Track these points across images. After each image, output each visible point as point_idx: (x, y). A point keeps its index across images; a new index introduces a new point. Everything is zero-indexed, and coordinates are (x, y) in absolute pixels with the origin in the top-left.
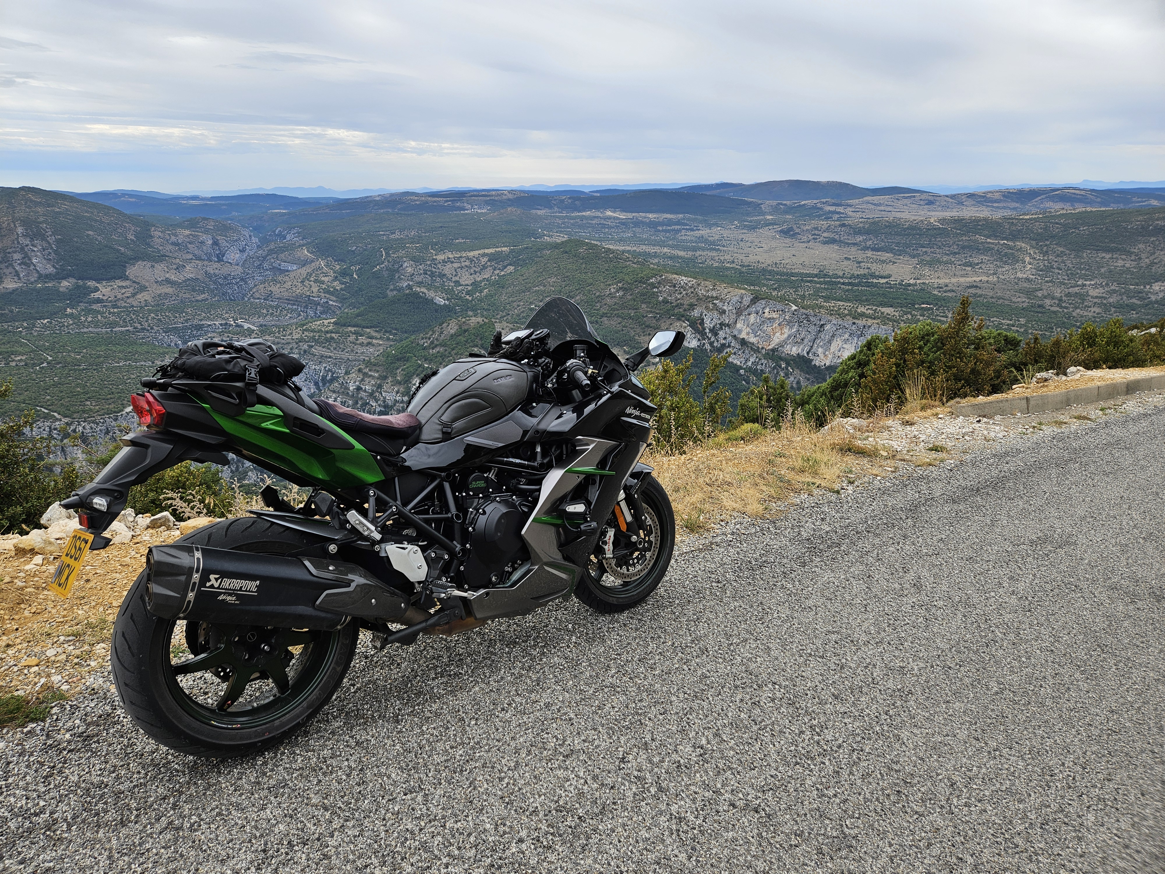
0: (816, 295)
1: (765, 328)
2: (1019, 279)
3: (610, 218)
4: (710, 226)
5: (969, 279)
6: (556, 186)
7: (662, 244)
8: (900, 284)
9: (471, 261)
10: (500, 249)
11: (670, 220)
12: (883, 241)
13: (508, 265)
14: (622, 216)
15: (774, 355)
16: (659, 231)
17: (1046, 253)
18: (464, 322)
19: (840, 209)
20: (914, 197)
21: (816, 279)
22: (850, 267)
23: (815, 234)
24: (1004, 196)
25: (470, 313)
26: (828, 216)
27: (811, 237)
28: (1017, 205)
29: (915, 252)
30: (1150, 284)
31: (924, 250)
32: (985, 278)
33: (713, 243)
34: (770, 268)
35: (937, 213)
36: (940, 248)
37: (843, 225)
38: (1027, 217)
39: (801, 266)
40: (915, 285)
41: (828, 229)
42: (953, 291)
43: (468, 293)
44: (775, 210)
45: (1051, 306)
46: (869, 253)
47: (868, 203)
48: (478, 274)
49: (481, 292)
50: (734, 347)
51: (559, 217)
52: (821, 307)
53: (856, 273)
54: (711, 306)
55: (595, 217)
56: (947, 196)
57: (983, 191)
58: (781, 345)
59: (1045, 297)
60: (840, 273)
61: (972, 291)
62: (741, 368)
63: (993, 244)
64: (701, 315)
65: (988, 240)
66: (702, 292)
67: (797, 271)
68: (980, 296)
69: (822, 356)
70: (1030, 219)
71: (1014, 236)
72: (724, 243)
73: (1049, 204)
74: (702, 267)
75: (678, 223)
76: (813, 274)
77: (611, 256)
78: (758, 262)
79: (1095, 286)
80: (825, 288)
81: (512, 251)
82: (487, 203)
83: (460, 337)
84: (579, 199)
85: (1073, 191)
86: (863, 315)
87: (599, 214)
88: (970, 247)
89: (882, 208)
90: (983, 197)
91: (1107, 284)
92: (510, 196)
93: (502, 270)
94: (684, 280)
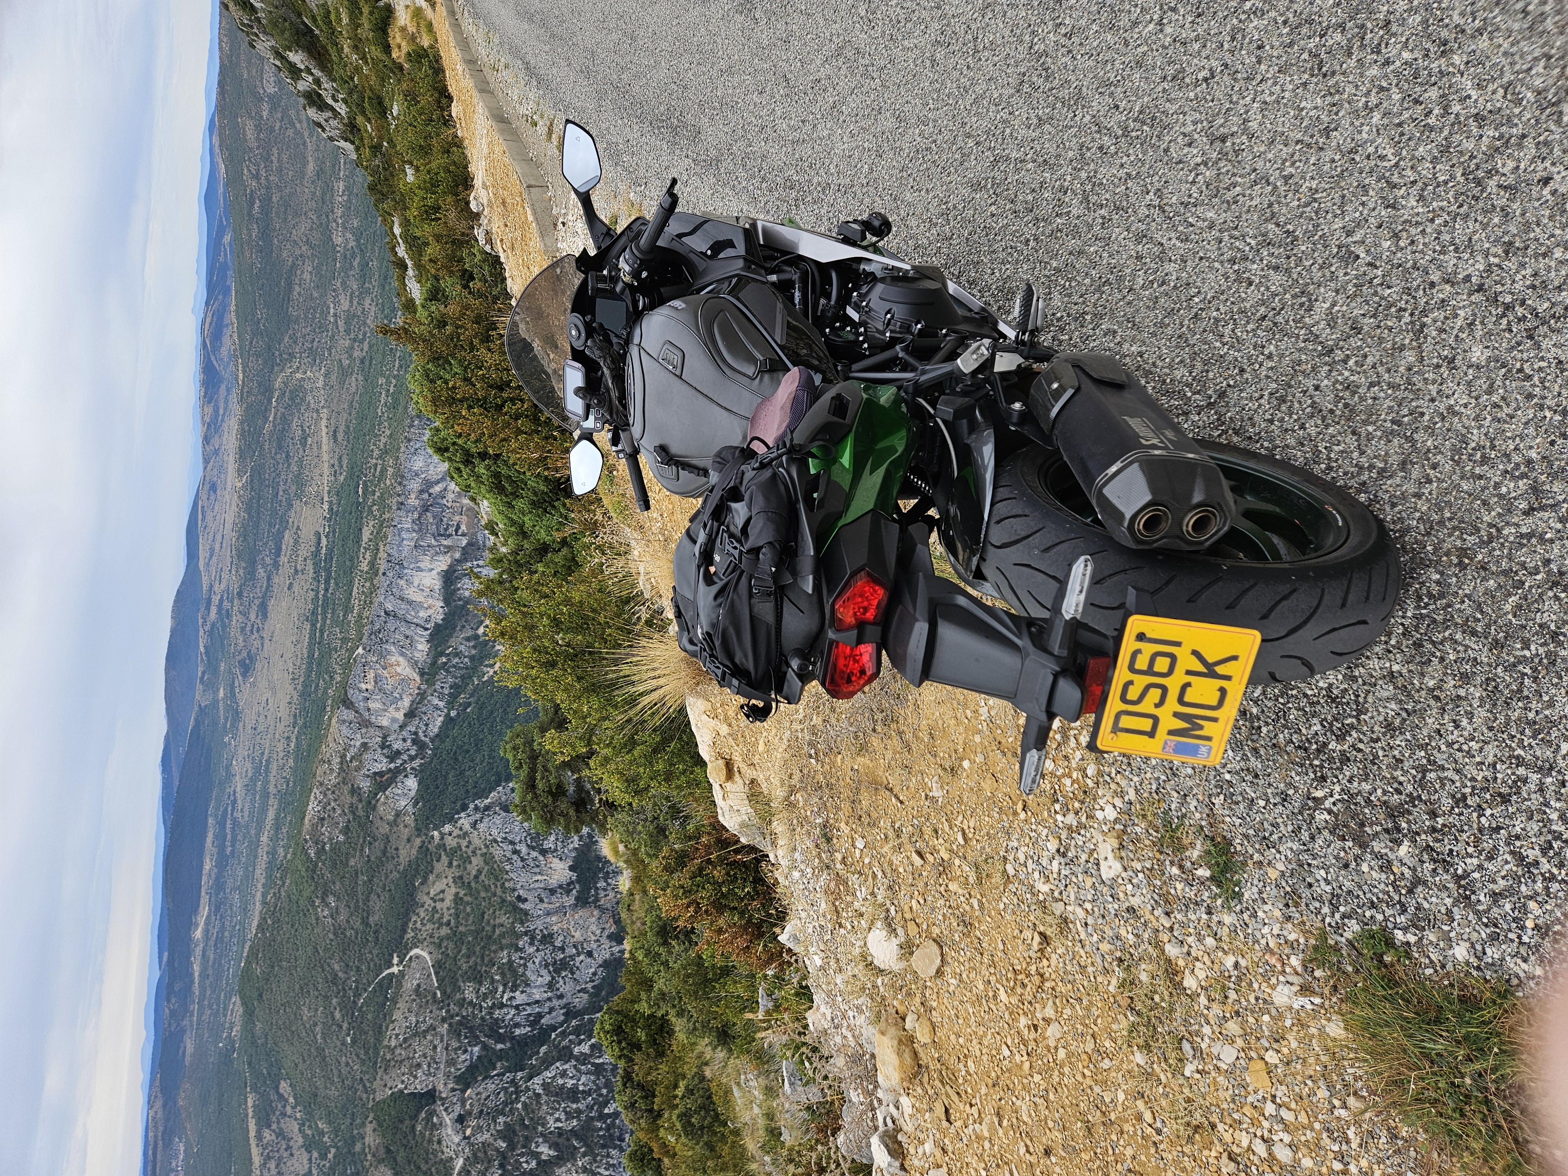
0: (343, 624)
1: (390, 687)
2: (326, 385)
3: (206, 931)
4: (230, 776)
5: (325, 440)
6: (146, 1027)
7: (255, 844)
8: (330, 519)
9: (269, 1158)
10: (250, 1111)
11: (216, 837)
12: (266, 544)
13: (278, 1092)
14: (204, 911)
15: (428, 674)
16: (233, 851)
17: (292, 356)
18: (374, 1156)
19: (216, 599)
20: (203, 507)
21: (318, 625)
22: (303, 583)
23: (252, 631)
24: (209, 402)
25: (358, 1147)
26: (224, 615)
27: (256, 635)
28: (223, 387)
29: (284, 503)
30: (334, 247)
31: (281, 493)
32: (324, 423)
33: (257, 770)
34: (300, 687)
35: (229, 479)
36: (279, 475)
37: (240, 594)
38: (241, 376)
39: (299, 646)
40: (330, 503)
41: (245, 614)
42: (340, 458)
43: (324, 1156)
44: (210, 686)
45: (362, 350)
46: (283, 559)
47: (208, 564)
48: (291, 1143)
49: (322, 1133)
50: (418, 727)
51: (201, 1014)
52: (360, 616)
53: (311, 574)
54: (355, 764)
55: (204, 955)
56: (205, 468)
57: (200, 426)
58: (414, 664)
59: (351, 356)
60: (312, 594)
61: (340, 436)
62: (448, 715)
63: (276, 414)
64: (368, 776)
65: (271, 419)
66: (333, 779)
67: (305, 651)
68: (348, 427)
69: (429, 612)
70: (244, 372)
71: (267, 390)
72: (257, 753)
73: (224, 352)
74: (295, 782)
75: (222, 824)
76: (311, 630)
77: (269, 922)
78: (290, 703)
79: (337, 303)
80: (333, 613)
81: (254, 1089)
82: (168, 1144)
83: (399, 1159)
84: (170, 986)
85: (207, 325)
86: (372, 564)
87: (198, 951)
88: (280, 440)
89: (217, 546)
90: (209, 425)
91: (334, 291)
92: (159, 1104)
93: (286, 1101)
94: (313, 807)
